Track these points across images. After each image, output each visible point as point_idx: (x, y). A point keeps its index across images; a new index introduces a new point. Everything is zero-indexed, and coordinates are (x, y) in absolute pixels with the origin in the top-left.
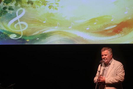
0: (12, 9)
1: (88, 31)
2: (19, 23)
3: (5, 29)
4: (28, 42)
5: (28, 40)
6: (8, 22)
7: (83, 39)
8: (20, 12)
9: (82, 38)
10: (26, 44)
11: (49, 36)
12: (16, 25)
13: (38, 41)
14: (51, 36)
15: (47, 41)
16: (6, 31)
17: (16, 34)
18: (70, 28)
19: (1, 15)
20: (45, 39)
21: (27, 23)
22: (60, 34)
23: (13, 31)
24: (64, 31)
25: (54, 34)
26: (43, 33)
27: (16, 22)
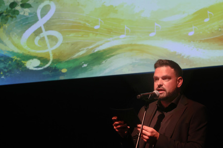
0: (29, 6)
1: (192, 39)
2: (45, 34)
3: (16, 50)
4: (65, 73)
5: (64, 71)
6: (20, 35)
7: (183, 56)
8: (45, 11)
9: (180, 55)
10: (62, 78)
11: (109, 58)
12: (38, 38)
13: (85, 69)
14: (112, 58)
15: (105, 69)
16: (17, 55)
17: (39, 58)
18: (152, 35)
19: (7, 20)
20: (100, 64)
21: (60, 32)
22: (132, 50)
23: (33, 52)
24: (139, 43)
25: (119, 51)
26: (96, 51)
27: (38, 32)
